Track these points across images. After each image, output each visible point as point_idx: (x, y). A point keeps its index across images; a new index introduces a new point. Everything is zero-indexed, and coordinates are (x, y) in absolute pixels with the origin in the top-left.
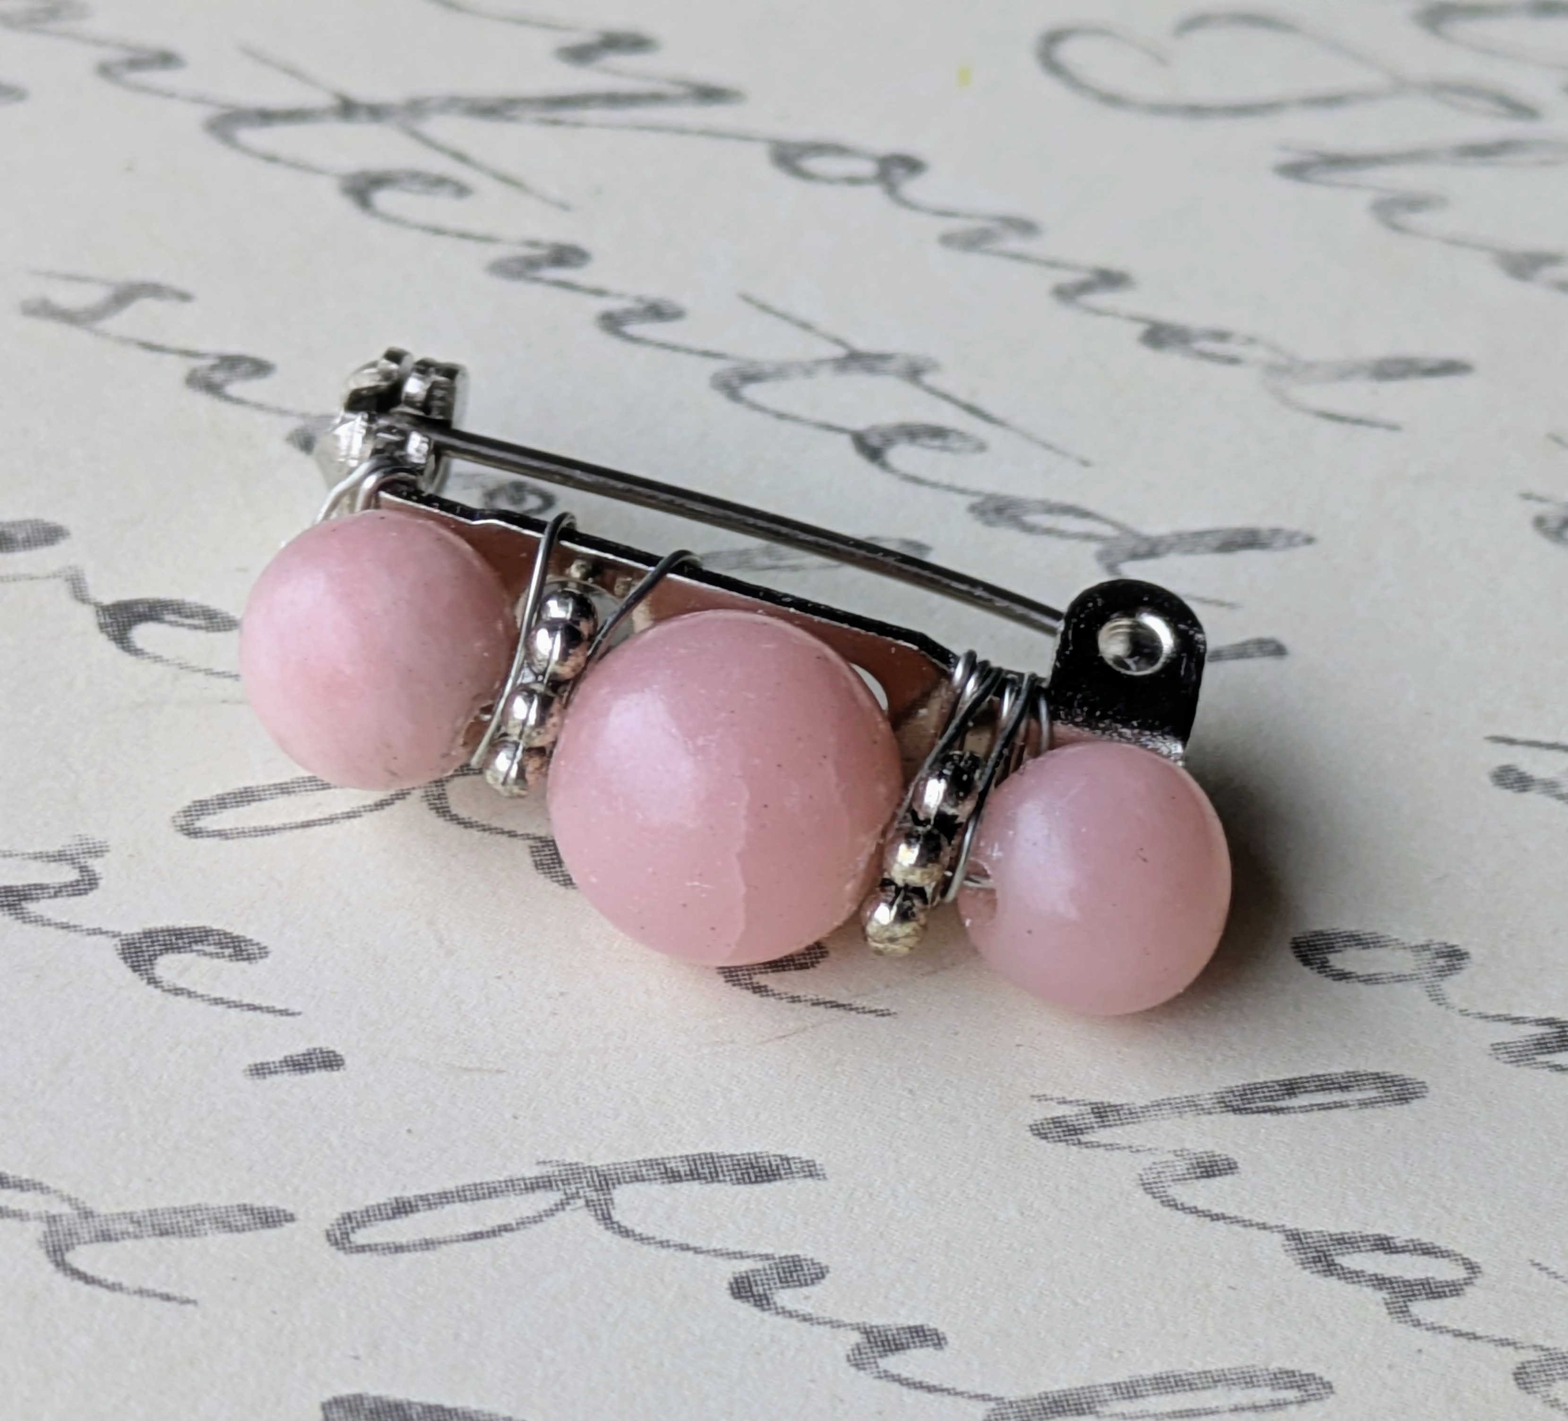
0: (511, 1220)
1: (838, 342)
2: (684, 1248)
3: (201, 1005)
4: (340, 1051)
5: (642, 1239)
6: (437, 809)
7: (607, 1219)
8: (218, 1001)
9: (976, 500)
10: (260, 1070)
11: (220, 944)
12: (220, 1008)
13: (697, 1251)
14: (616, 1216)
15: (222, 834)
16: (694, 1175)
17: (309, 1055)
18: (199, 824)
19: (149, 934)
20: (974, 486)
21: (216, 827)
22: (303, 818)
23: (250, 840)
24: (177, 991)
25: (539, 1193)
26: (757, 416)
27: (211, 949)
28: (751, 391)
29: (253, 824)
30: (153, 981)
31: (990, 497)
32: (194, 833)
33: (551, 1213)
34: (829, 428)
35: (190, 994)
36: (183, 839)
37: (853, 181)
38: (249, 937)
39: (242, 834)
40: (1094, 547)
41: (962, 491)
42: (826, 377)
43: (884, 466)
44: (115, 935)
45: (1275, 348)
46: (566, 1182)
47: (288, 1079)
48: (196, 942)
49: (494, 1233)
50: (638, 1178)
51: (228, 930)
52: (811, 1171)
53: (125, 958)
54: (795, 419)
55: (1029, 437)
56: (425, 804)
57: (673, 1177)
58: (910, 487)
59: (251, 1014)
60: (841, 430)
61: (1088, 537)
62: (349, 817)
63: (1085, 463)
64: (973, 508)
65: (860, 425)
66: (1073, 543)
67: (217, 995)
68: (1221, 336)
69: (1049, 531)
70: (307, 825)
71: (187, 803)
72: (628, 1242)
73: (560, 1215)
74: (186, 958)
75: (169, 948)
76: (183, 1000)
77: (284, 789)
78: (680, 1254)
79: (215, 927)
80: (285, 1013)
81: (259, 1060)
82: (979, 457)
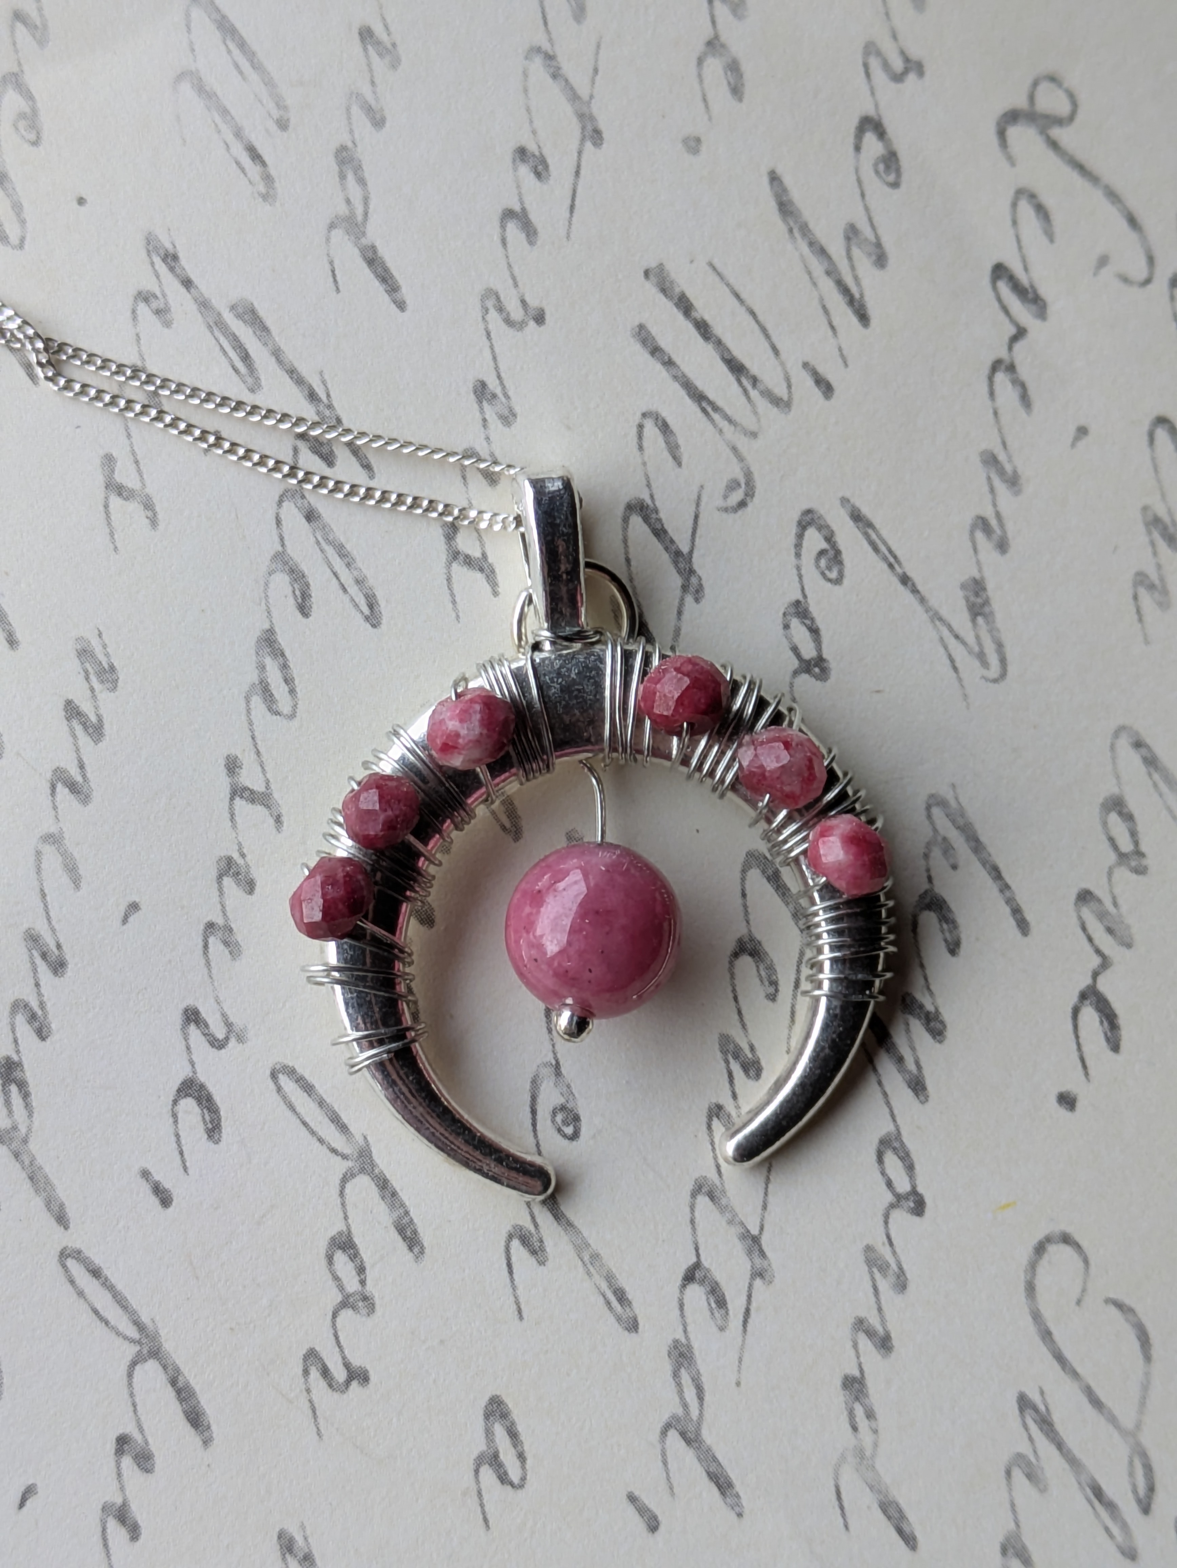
0: (112, 1323)
1: (762, 1228)
2: (134, 1405)
3: (171, 1130)
4: (174, 1203)
5: (130, 1384)
6: (345, 1176)
7: (134, 1364)
8: (177, 1136)
9: (683, 1340)
10: (145, 1174)
11: (212, 1122)
12: (173, 1139)
13: (135, 1411)
14: (138, 1367)
15: (279, 1089)
16: (179, 1392)
17: (165, 1191)
18: (281, 1076)
19: (202, 1087)
20: (692, 1336)
21: (282, 1084)
22: (307, 1120)
23: (282, 1103)
24: (175, 1116)
25: (135, 1328)
26: (688, 1209)
27: (207, 1118)
28: (703, 1201)
29: (293, 1100)
30: (175, 1102)
31: (689, 1347)
32: (274, 1075)
33: (126, 1338)
34: (697, 1250)
35: (176, 1122)
36: (268, 1072)
37: (889, 1184)
38: (223, 1131)
39: (285, 1098)
40: (680, 1411)
41: (685, 1331)
42: (734, 1232)
43: (684, 1286)
44: (195, 1072)
45: (876, 1445)
46: (147, 1336)
47: (145, 1189)
48: (208, 1109)
49: (101, 1319)
50: (165, 1367)
51: (223, 1120)
52: (206, 1442)
53: (183, 1083)
54: (694, 1229)
55: (742, 1348)
56: (344, 1170)
57: (173, 1382)
58: (675, 1304)
59: (177, 1153)
60: (698, 1255)
61: (685, 1406)
62: (319, 1140)
63: (738, 1384)
64: (676, 1342)
65: (706, 1262)
66: (677, 1399)
67: (181, 1133)
68: (870, 1415)
69: (679, 1385)
70: (305, 1124)
71: (291, 1065)
72: (125, 1379)
73: (127, 1342)
74: (197, 1110)
75: (199, 1100)
76: (171, 1120)
77: (321, 1103)
78: (130, 1404)
79: (222, 1113)
80: (185, 1169)
81: (152, 1171)
82: (715, 1329)
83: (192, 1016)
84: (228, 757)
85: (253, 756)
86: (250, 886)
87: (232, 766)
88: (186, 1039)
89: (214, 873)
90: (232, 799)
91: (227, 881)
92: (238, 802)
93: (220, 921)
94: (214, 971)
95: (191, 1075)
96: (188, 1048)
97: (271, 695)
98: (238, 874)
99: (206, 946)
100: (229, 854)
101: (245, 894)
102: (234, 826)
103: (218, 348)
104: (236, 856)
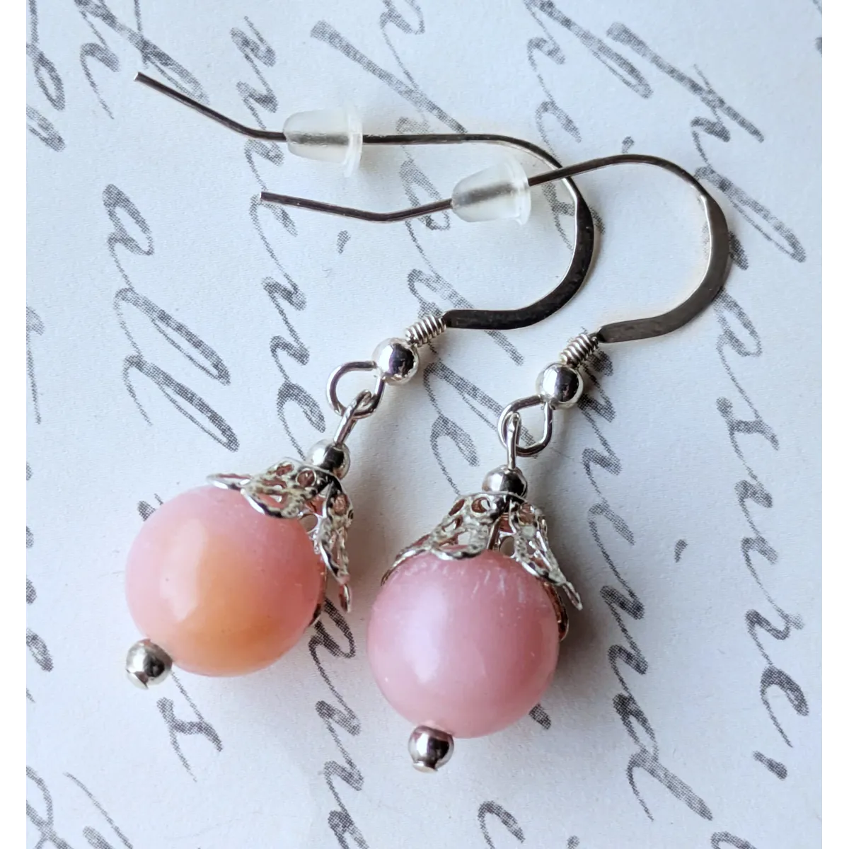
83: (755, 619)
84: (719, 401)
85: (739, 394)
86: (768, 500)
87: (724, 407)
88: (755, 639)
89: (736, 499)
90: (732, 434)
91: (749, 502)
92: (738, 435)
93: (752, 536)
94: (761, 577)
95: (768, 666)
96: (759, 645)
97: (737, 341)
98: (754, 493)
99: (748, 559)
100: (743, 479)
101: (765, 508)
102: (740, 456)
103: (607, 69)
104: (749, 479)
